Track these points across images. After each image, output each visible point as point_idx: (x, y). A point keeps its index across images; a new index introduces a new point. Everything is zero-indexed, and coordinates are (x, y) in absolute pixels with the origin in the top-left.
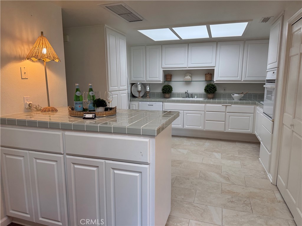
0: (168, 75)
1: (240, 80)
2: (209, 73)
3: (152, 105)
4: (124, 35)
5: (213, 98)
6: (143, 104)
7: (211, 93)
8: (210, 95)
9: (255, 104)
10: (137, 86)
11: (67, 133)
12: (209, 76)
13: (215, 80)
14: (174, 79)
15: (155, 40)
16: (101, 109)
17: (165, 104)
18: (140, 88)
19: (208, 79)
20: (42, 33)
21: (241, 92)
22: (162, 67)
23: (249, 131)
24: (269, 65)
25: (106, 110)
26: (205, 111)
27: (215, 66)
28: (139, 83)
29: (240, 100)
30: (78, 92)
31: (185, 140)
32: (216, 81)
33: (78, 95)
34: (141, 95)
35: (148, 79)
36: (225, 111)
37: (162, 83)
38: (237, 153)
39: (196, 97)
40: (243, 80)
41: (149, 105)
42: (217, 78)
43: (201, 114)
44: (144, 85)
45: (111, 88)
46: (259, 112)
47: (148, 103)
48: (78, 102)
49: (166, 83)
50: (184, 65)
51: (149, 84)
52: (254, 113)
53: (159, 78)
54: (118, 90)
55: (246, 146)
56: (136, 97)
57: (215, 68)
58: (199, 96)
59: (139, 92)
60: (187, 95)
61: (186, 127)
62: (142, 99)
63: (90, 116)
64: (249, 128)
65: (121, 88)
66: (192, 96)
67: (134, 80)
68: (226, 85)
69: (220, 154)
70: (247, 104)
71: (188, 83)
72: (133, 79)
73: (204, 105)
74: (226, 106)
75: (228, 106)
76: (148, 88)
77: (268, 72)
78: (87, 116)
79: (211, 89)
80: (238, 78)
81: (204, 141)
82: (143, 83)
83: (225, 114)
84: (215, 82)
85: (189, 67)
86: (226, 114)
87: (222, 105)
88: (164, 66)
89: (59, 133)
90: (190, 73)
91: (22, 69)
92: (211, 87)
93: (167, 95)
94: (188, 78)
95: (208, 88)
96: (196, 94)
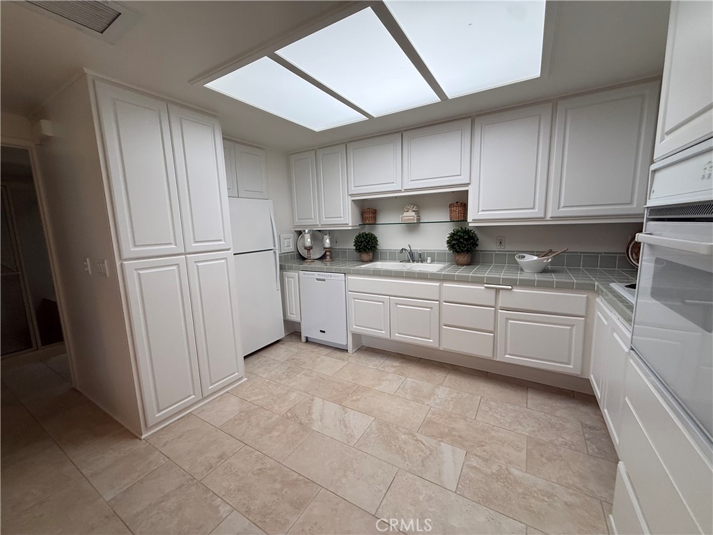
0: (369, 210)
1: (542, 216)
2: (459, 202)
3: (324, 280)
4: (215, 116)
5: (471, 263)
6: (306, 276)
7: (462, 251)
8: (463, 258)
9: (590, 288)
12: (457, 209)
13: (470, 219)
14: (382, 219)
15: (317, 129)
17: (350, 277)
18: (308, 241)
19: (456, 216)
21: (546, 249)
22: (350, 193)
23: (571, 368)
24: (668, 138)
26: (442, 301)
27: (468, 182)
28: (307, 231)
29: (545, 271)
31: (393, 370)
32: (475, 221)
35: (325, 221)
36: (493, 304)
37: (350, 228)
39: (429, 261)
40: (549, 215)
41: (318, 279)
42: (476, 214)
43: (431, 308)
44: (317, 235)
45: (132, 249)
46: (606, 323)
47: (316, 275)
49: (367, 230)
50: (394, 184)
51: (330, 233)
52: (588, 316)
53: (345, 218)
55: (559, 413)
57: (469, 188)
58: (435, 257)
59: (309, 249)
60: (413, 257)
61: (397, 336)
64: (569, 360)
66: (421, 258)
67: (300, 224)
68: (502, 232)
69: (461, 453)
70: (561, 287)
71: (413, 227)
72: (297, 222)
73: (438, 284)
74: (497, 290)
75: (501, 292)
76: (328, 241)
77: (658, 175)
79: (461, 243)
80: (537, 212)
81: (439, 376)
82: (314, 229)
83: (493, 313)
84: (470, 225)
85: (406, 190)
86: (496, 312)
87: (486, 287)
88: (354, 190)
90: (414, 205)
92: (463, 237)
93: (365, 256)
94: (410, 215)
95: (455, 240)
96: (431, 254)
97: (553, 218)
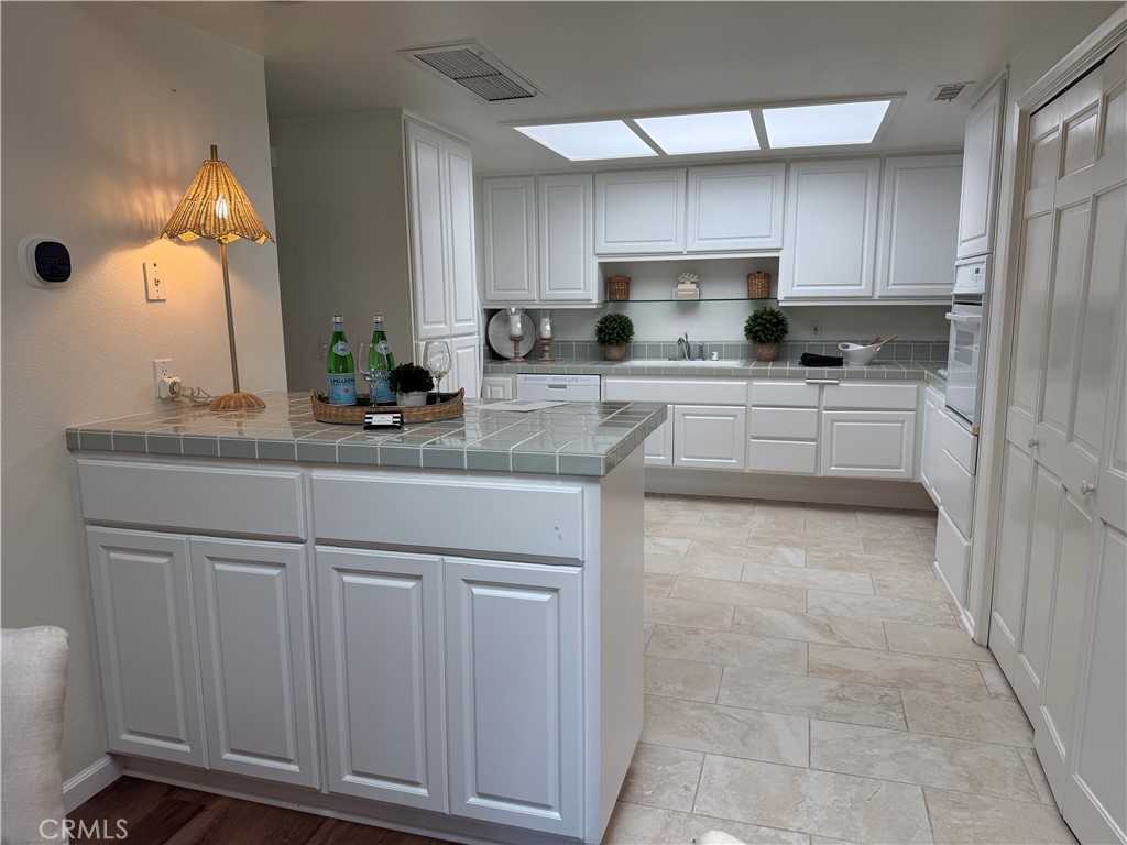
0: (617, 280)
1: (870, 294)
2: (762, 273)
3: (564, 387)
4: (465, 143)
5: (775, 359)
6: (537, 382)
7: (769, 341)
8: (766, 350)
9: (919, 378)
10: (506, 320)
11: (319, 474)
12: (759, 282)
13: (780, 297)
14: (637, 293)
15: (572, 158)
16: (414, 399)
17: (610, 381)
18: (517, 327)
19: (758, 291)
20: (214, 149)
21: (873, 338)
22: (597, 251)
23: (902, 472)
24: (964, 245)
25: (431, 399)
26: (749, 405)
27: (779, 246)
28: (513, 310)
29: (870, 364)
30: (340, 345)
31: (680, 508)
32: (787, 299)
33: (340, 353)
34: (523, 353)
35: (548, 293)
36: (816, 404)
37: (595, 307)
38: (861, 547)
39: (715, 357)
40: (878, 294)
41: (551, 386)
42: (789, 289)
43: (735, 416)
44: (531, 316)
45: (425, 327)
46: (933, 406)
47: (549, 379)
48: (342, 376)
49: (611, 310)
50: (673, 243)
51: (552, 313)
52: (918, 409)
53: (586, 290)
54: (448, 333)
55: (890, 523)
56: (507, 359)
57: (782, 255)
58: (726, 351)
59: (516, 340)
60: (686, 350)
61: (684, 461)
62: (525, 365)
63: (388, 419)
64: (901, 461)
65: (459, 327)
66: (702, 353)
67: (497, 297)
68: (821, 315)
69: (802, 552)
70: (892, 378)
71: (687, 306)
72: (493, 294)
73: (745, 383)
74: (822, 386)
75: (826, 387)
76: (548, 327)
77: (960, 270)
78: (377, 419)
79: (766, 327)
80: (862, 290)
81: (745, 509)
82: (527, 307)
83: (816, 415)
84: (781, 304)
85: (690, 253)
86: (819, 414)
87: (808, 383)
88: (603, 247)
89: (292, 474)
90: (695, 274)
91: (150, 268)
92: (769, 321)
93: (615, 351)
94: (687, 289)
95: (758, 324)
96: (717, 347)
97: (882, 298)
